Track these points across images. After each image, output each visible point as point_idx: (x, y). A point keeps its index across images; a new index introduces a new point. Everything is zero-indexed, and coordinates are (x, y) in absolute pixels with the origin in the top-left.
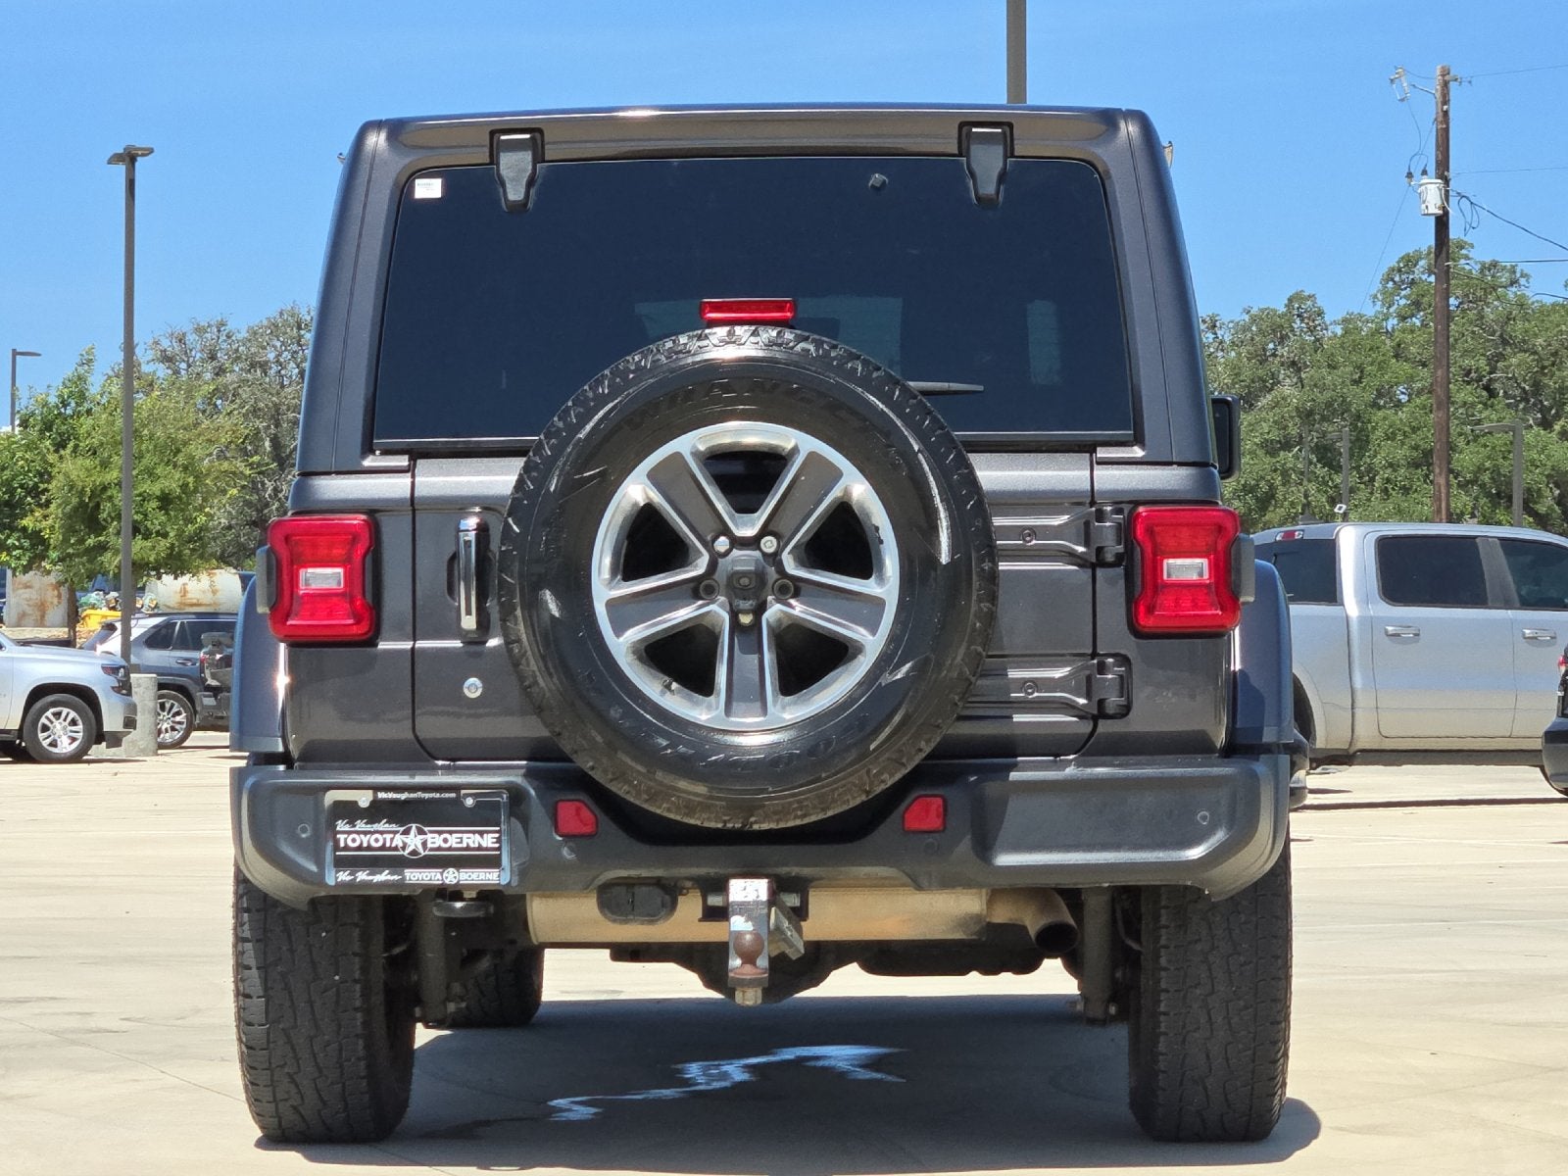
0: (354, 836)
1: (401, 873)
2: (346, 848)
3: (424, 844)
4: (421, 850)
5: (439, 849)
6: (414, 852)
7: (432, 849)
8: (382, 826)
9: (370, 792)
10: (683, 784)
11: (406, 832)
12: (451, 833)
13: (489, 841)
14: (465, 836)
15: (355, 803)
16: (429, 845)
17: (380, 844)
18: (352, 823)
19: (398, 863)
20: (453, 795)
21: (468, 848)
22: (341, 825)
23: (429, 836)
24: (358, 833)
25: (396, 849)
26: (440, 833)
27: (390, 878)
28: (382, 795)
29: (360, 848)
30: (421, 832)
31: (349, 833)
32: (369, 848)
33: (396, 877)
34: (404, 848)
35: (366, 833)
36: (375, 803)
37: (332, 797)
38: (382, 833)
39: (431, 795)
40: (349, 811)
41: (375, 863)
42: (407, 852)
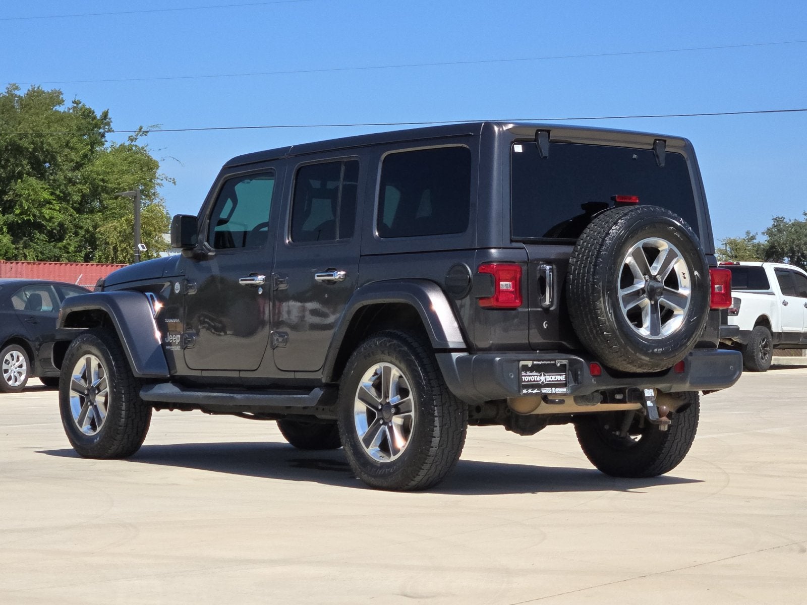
0: (527, 377)
1: (540, 390)
2: (525, 381)
3: (546, 379)
4: (545, 381)
5: (550, 381)
6: (543, 382)
7: (548, 381)
8: (534, 373)
9: (532, 361)
10: (643, 357)
11: (541, 376)
12: (553, 375)
13: (563, 378)
14: (557, 376)
15: (527, 365)
16: (547, 380)
17: (533, 380)
18: (526, 373)
19: (539, 386)
20: (554, 362)
21: (557, 381)
22: (523, 373)
23: (547, 377)
24: (528, 376)
25: (538, 381)
26: (550, 375)
27: (537, 391)
28: (535, 362)
29: (528, 381)
30: (544, 375)
31: (525, 376)
32: (531, 381)
33: (539, 391)
34: (540, 381)
35: (530, 376)
36: (533, 365)
37: (522, 363)
38: (534, 376)
39: (549, 362)
40: (525, 368)
41: (533, 386)
42: (541, 382)
